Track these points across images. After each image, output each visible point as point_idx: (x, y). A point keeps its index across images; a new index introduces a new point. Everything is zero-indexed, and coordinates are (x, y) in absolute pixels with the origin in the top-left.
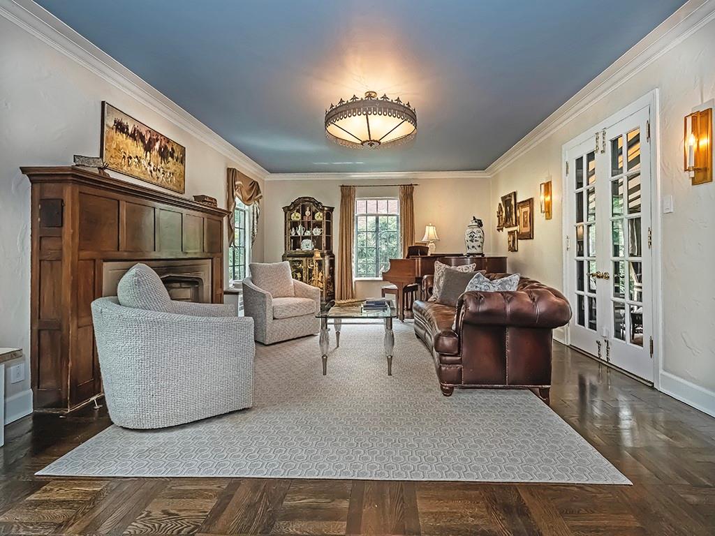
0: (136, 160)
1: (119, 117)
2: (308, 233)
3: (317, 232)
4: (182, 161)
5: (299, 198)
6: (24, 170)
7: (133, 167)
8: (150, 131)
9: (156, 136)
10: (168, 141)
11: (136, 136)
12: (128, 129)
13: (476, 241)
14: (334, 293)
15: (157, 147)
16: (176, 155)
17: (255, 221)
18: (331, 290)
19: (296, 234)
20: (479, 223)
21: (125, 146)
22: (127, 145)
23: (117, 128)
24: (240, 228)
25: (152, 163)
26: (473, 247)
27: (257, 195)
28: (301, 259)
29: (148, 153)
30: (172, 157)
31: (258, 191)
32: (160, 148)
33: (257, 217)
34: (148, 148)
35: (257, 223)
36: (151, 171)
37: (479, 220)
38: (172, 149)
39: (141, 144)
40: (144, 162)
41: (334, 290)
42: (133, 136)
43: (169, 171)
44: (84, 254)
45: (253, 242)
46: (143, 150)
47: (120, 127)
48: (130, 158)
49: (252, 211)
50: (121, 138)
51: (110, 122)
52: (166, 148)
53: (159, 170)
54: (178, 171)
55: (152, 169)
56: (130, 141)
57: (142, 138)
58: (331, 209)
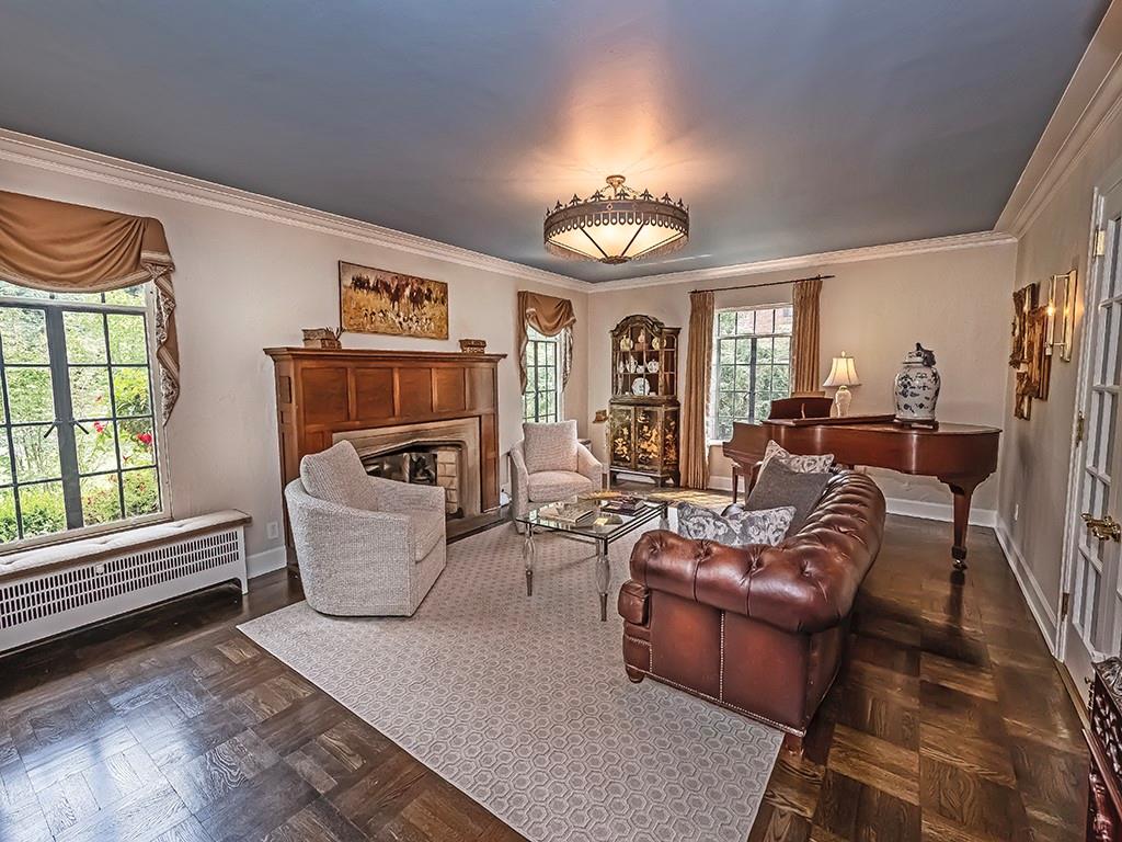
0: (381, 315)
1: (357, 273)
2: (641, 370)
3: (654, 367)
4: (444, 300)
5: (628, 318)
6: (267, 351)
7: (378, 324)
8: (397, 276)
9: (405, 280)
10: (422, 281)
11: (380, 287)
12: (368, 283)
13: (913, 395)
14: (678, 461)
15: (407, 292)
16: (434, 296)
17: (568, 355)
18: (673, 457)
19: (626, 370)
20: (925, 358)
21: (366, 303)
22: (368, 300)
23: (356, 285)
24: (546, 366)
25: (401, 314)
26: (906, 407)
27: (568, 318)
28: (629, 408)
29: (396, 303)
30: (429, 298)
31: (570, 313)
32: (411, 294)
33: (571, 349)
34: (395, 297)
35: (571, 358)
36: (400, 323)
37: (926, 352)
38: (429, 290)
39: (385, 294)
40: (391, 315)
41: (678, 456)
42: (376, 289)
43: (424, 317)
44: (313, 427)
45: (564, 384)
46: (388, 301)
47: (360, 283)
48: (374, 314)
49: (563, 342)
50: (362, 295)
51: (348, 281)
52: (419, 290)
53: (411, 319)
54: (438, 313)
55: (401, 319)
56: (372, 295)
57: (387, 287)
58: (677, 331)
